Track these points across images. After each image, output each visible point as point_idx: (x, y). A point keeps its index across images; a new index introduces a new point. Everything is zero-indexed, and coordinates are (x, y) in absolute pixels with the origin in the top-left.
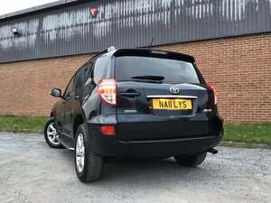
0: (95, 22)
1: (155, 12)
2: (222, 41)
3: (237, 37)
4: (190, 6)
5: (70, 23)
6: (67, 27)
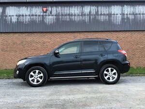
0: (46, 15)
1: (81, 15)
2: (112, 33)
3: (118, 31)
4: (98, 15)
5: (28, 13)
6: (26, 15)
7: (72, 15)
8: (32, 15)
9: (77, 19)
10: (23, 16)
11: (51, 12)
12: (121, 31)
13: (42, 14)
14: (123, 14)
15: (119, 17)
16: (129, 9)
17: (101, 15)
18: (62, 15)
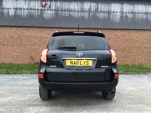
1: (81, 12)
3: (116, 29)
4: (98, 12)
5: (26, 7)
6: (24, 9)
7: (71, 11)
8: (31, 9)
9: (76, 15)
10: (20, 9)
11: (50, 7)
12: (119, 29)
13: (40, 8)
14: (122, 12)
15: (119, 15)
16: (128, 8)
17: (101, 12)
18: (62, 10)
